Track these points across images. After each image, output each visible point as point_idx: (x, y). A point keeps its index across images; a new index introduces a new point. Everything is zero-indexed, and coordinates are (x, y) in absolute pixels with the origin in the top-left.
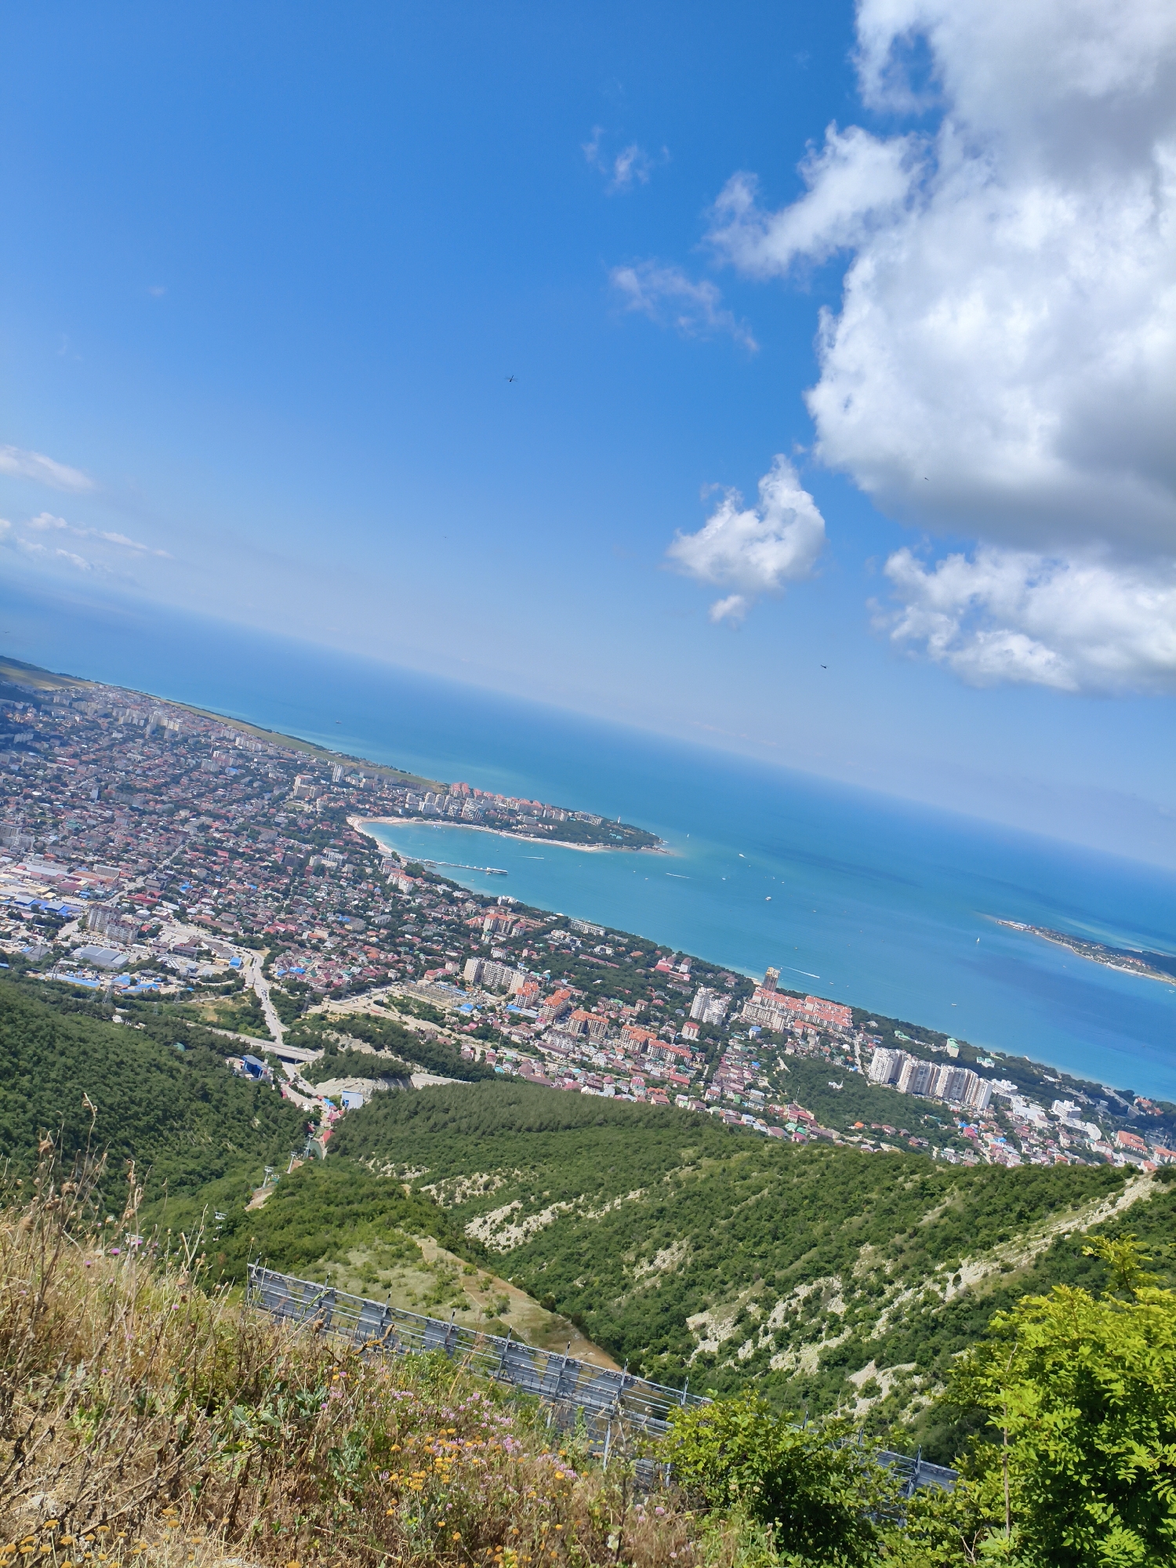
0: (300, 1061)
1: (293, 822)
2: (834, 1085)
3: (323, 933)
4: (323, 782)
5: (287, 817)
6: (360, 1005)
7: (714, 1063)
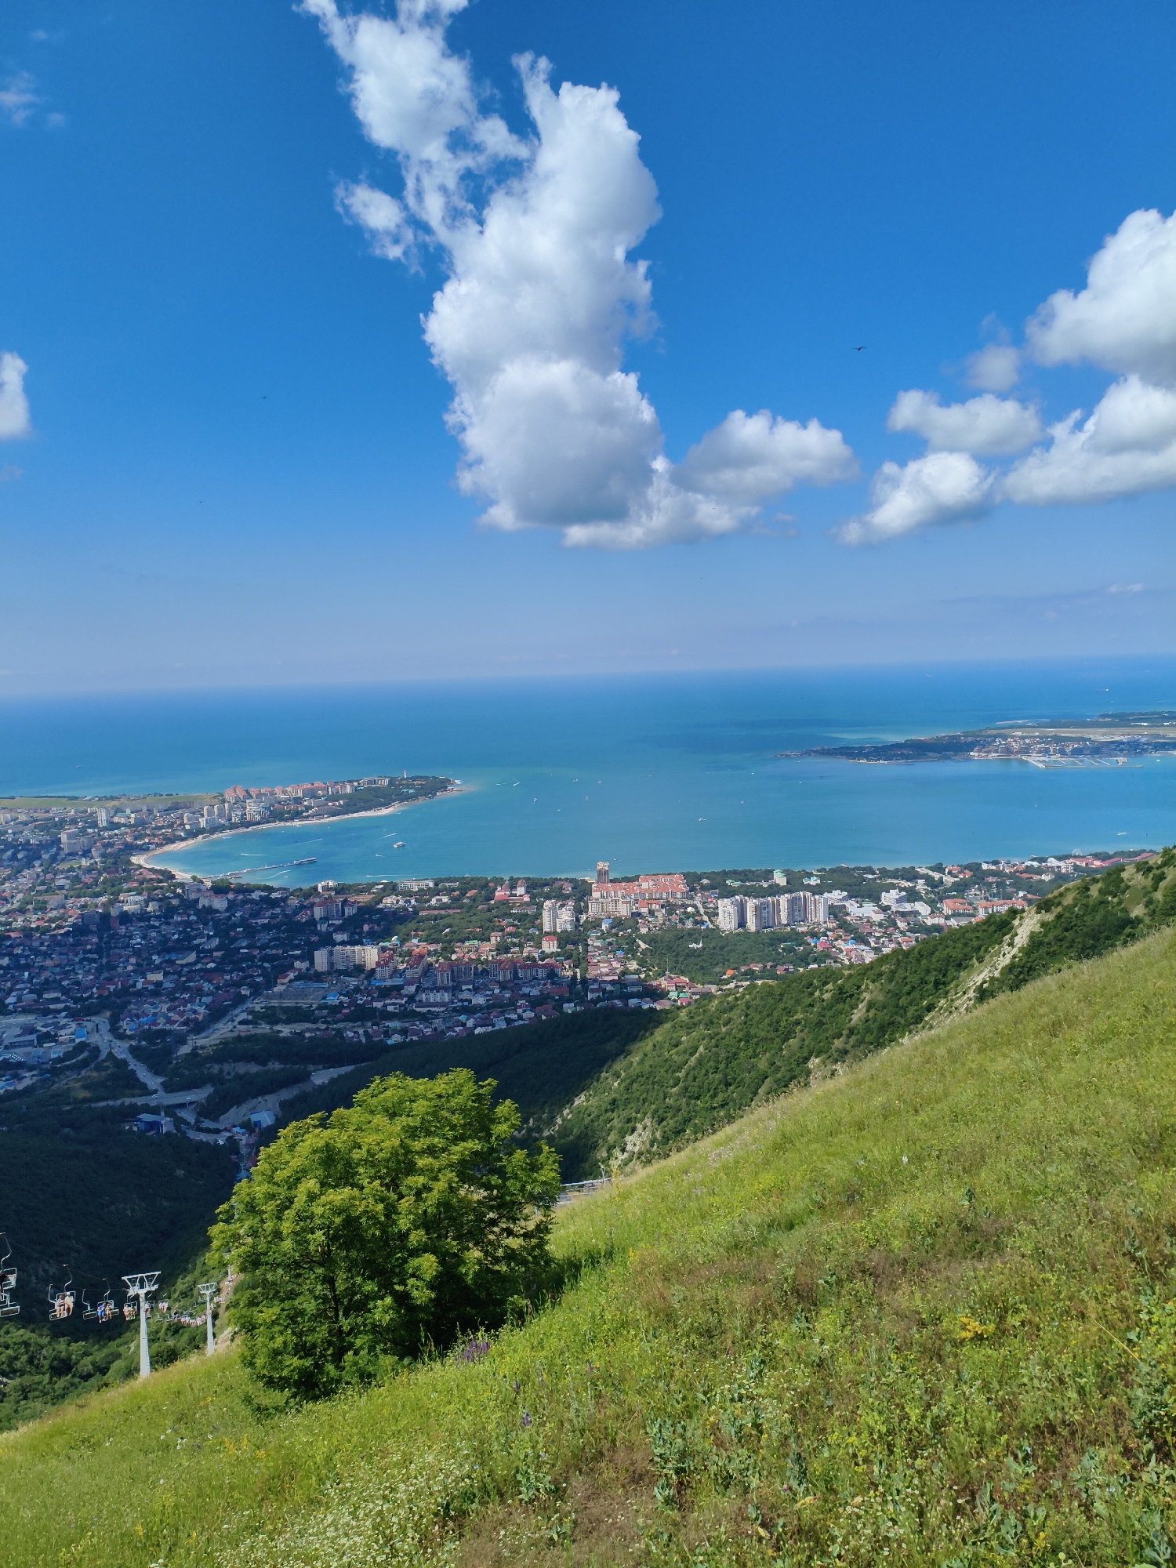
0: (191, 1103)
1: (77, 879)
2: (693, 946)
3: (158, 977)
4: (90, 831)
5: (67, 878)
6: (223, 1030)
7: (583, 965)
